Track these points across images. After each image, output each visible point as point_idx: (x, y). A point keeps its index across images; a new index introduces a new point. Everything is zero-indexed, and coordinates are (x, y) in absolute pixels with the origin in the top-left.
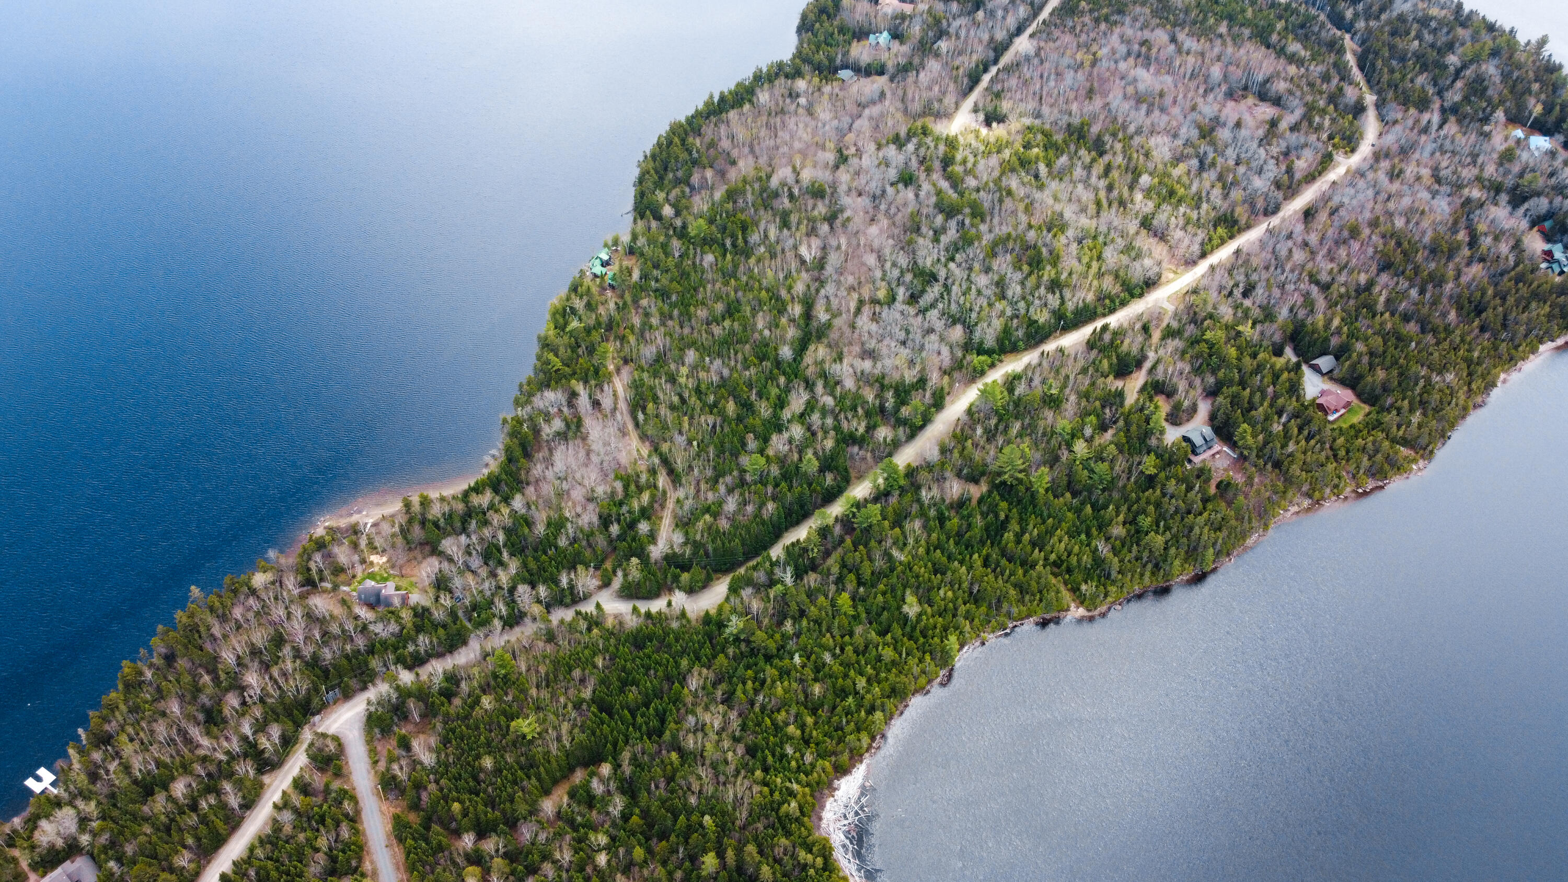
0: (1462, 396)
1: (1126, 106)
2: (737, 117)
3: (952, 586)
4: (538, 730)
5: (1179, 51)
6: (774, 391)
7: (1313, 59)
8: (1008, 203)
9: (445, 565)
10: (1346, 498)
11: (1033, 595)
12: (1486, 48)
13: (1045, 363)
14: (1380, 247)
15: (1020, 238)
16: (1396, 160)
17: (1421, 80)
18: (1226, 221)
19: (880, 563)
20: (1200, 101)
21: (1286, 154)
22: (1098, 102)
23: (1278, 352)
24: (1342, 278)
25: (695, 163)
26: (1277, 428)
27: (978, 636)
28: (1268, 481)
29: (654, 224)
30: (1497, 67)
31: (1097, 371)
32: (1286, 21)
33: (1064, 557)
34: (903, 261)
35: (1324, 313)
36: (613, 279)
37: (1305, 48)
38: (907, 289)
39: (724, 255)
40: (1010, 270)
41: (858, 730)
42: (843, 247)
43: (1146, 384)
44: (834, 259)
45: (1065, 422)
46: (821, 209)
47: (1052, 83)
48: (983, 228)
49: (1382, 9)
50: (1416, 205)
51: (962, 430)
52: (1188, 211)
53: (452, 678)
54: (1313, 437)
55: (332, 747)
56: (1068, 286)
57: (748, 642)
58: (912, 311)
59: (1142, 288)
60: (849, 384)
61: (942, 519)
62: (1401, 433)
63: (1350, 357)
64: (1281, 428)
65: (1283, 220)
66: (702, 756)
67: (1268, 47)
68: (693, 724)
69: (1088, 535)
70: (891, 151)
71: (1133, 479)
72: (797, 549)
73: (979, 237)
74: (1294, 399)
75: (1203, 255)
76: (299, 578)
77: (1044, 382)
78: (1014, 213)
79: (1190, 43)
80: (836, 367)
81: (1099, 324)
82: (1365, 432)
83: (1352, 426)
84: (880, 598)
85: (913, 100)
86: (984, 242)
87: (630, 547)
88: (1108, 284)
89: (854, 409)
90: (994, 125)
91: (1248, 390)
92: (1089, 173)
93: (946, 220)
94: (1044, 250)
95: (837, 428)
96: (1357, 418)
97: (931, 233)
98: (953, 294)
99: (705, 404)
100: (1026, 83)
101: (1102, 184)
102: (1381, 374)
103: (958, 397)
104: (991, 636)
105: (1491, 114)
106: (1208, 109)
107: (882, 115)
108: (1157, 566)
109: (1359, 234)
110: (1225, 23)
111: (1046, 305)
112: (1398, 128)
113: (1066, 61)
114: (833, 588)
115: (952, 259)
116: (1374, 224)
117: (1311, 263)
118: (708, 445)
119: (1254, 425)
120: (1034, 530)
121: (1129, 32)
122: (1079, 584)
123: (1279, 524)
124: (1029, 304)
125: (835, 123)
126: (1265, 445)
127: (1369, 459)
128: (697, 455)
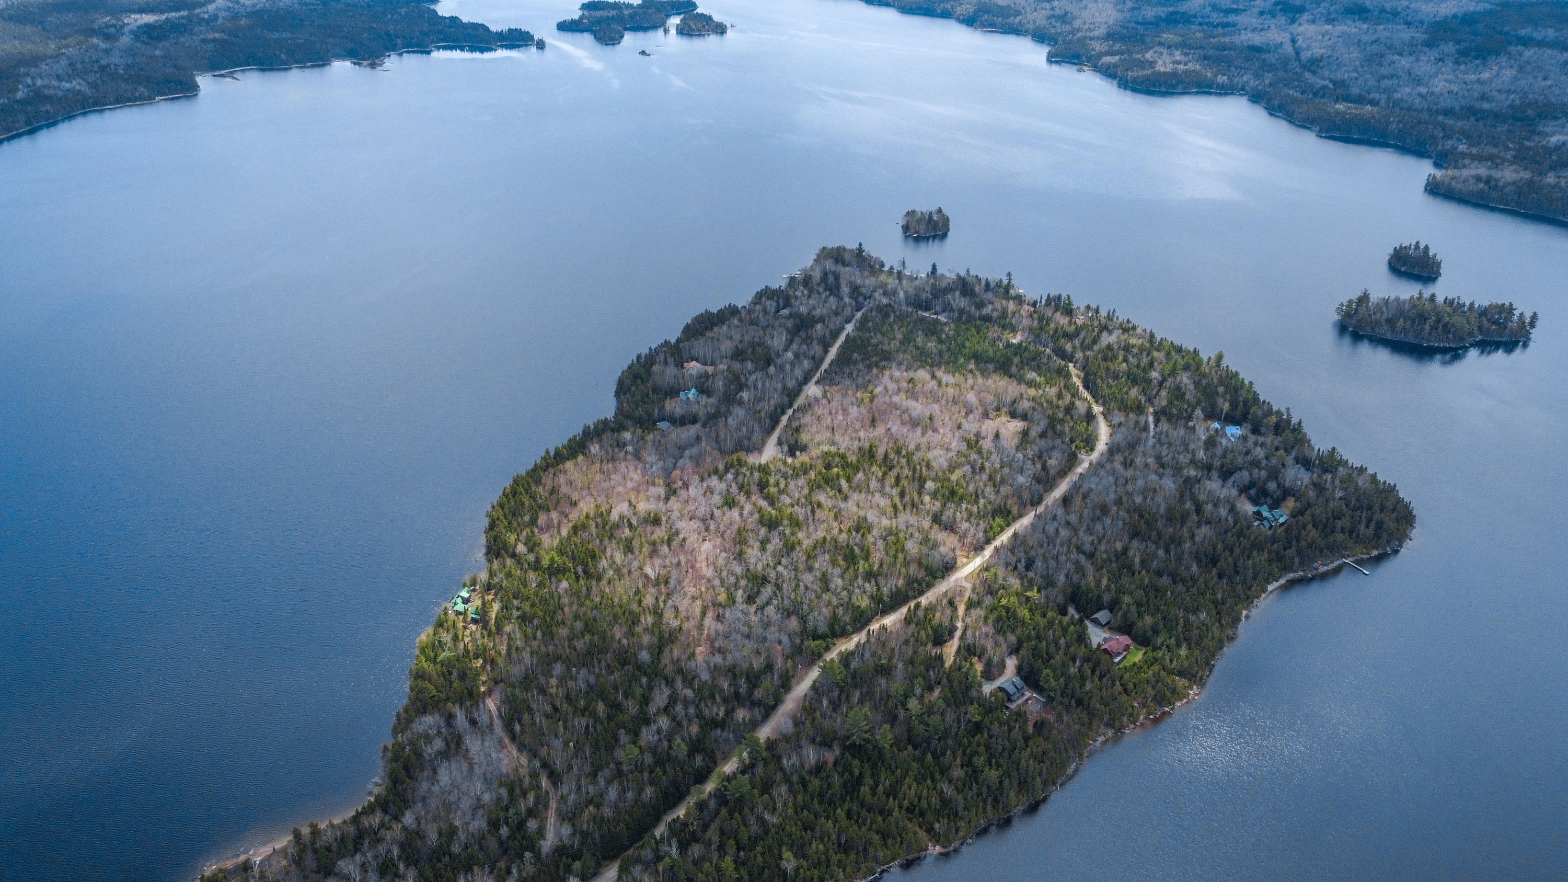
0: (1216, 631)
1: (904, 430)
2: (572, 467)
3: (822, 840)
5: (940, 385)
6: (639, 691)
7: (1047, 383)
8: (819, 514)
10: (1141, 725)
11: (894, 838)
12: (1179, 364)
13: (873, 640)
14: (1128, 520)
15: (835, 540)
16: (1127, 453)
17: (1134, 392)
18: (1001, 512)
19: (754, 829)
20: (963, 421)
21: (1040, 457)
22: (880, 430)
23: (1064, 612)
25: (540, 507)
26: (1073, 670)
28: (1074, 717)
29: (509, 561)
30: (1189, 378)
31: (917, 641)
32: (1021, 357)
34: (737, 569)
35: (1095, 577)
36: (476, 613)
37: (1039, 375)
38: (745, 592)
39: (577, 581)
40: (830, 567)
43: (959, 649)
44: (675, 573)
45: (897, 685)
46: (660, 533)
47: (840, 418)
48: (802, 535)
49: (1094, 342)
50: (1149, 485)
51: (811, 704)
52: (969, 506)
54: (1105, 676)
56: (881, 575)
58: (751, 609)
59: (943, 572)
60: (705, 676)
62: (1174, 663)
63: (1121, 608)
64: (1077, 671)
65: (1047, 506)
67: (1010, 377)
69: (933, 780)
70: (714, 481)
71: (963, 727)
72: (678, 824)
73: (800, 543)
74: (1083, 646)
75: (988, 541)
77: (873, 655)
78: (826, 521)
79: (947, 378)
80: (693, 663)
81: (912, 604)
82: (1145, 667)
83: (1134, 665)
84: (759, 858)
85: (725, 440)
88: (913, 569)
89: (713, 697)
90: (798, 453)
91: (1044, 643)
92: (883, 484)
93: (769, 532)
94: (855, 548)
95: (700, 716)
96: (1136, 658)
97: (758, 544)
98: (785, 591)
99: (576, 709)
100: (819, 419)
101: (895, 492)
102: (1148, 620)
103: (802, 679)
106: (971, 426)
107: (700, 454)
108: (996, 800)
109: (1109, 511)
110: (972, 361)
111: (865, 592)
112: (1123, 429)
113: (849, 399)
114: (715, 855)
115: (780, 563)
116: (1119, 502)
117: (1075, 538)
118: (584, 744)
119: (1054, 671)
120: (886, 781)
121: (897, 374)
122: (932, 824)
123: (1091, 754)
124: (851, 594)
125: (661, 464)
126: (1066, 686)
127: (1153, 688)
128: (575, 755)
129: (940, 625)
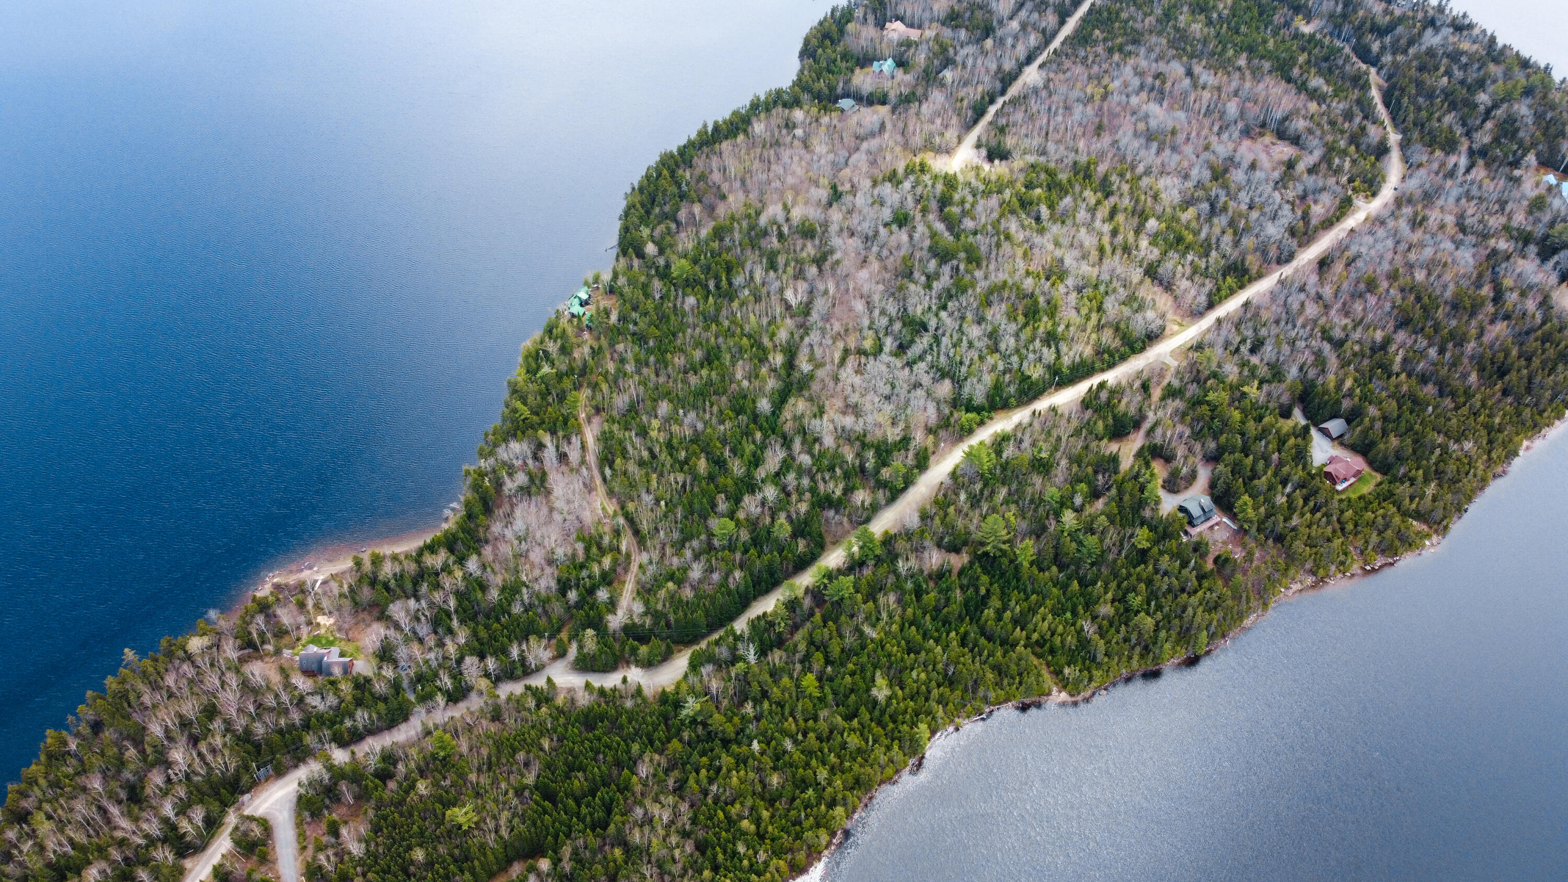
0: (1480, 465)
1: (1136, 144)
2: (730, 148)
3: (926, 667)
4: (475, 819)
5: (1195, 85)
6: (749, 448)
7: (1336, 96)
8: (1006, 248)
9: (391, 633)
10: (1353, 575)
11: (1013, 678)
12: (1519, 86)
13: (1036, 425)
15: (1017, 286)
16: (1419, 207)
17: (1448, 119)
18: (1236, 270)
19: (850, 640)
20: (1214, 139)
21: (1303, 198)
22: (1106, 140)
23: (1286, 413)
24: (1357, 335)
25: (682, 196)
26: (1281, 500)
27: (952, 721)
28: (1268, 558)
29: (636, 262)
30: (1530, 107)
31: (1091, 433)
32: (1309, 54)
33: (1048, 637)
34: (893, 308)
35: (1336, 374)
36: (591, 320)
37: (1328, 82)
38: (895, 340)
39: (707, 297)
40: (1004, 321)
41: (818, 825)
42: (831, 292)
43: (1142, 448)
44: (820, 305)
45: (1055, 489)
46: (811, 250)
47: (1060, 118)
48: (979, 274)
49: (1411, 43)
50: (1439, 256)
51: (945, 495)
52: (1196, 259)
53: (389, 758)
54: (1318, 510)
55: (257, 831)
56: (1065, 339)
57: (705, 725)
58: (899, 363)
59: (1143, 342)
60: (829, 441)
61: (919, 592)
62: (1414, 506)
63: (1362, 420)
64: (1284, 499)
65: (1296, 271)
66: (647, 852)
67: (1289, 81)
68: (640, 816)
69: (1075, 614)
70: (887, 189)
71: (1124, 553)
73: (973, 285)
74: (1300, 467)
75: (1211, 306)
76: (239, 642)
77: (1033, 444)
78: (1013, 257)
79: (1206, 77)
80: (816, 423)
81: (1095, 381)
82: (1375, 505)
83: (1362, 497)
84: (848, 679)
85: (914, 133)
87: (588, 615)
88: (1107, 337)
89: (831, 469)
90: (997, 162)
91: (1251, 457)
92: (1093, 216)
93: (940, 266)
94: (1041, 300)
95: (813, 490)
96: (1367, 488)
97: (923, 278)
98: (943, 346)
99: (676, 460)
100: (1032, 118)
101: (1107, 228)
102: (1394, 441)
103: (943, 456)
104: (966, 721)
105: (1522, 158)
106: (1222, 149)
107: (881, 149)
108: (1146, 648)
109: (1376, 287)
110: (1244, 55)
111: (1040, 359)
112: (1422, 172)
113: (1076, 94)
114: (798, 667)
115: (944, 307)
116: (1393, 276)
117: (1324, 318)
118: (675, 506)
119: (1257, 495)
120: (1016, 606)
121: (1144, 64)
122: (1062, 667)
123: (1282, 603)
124: (1023, 359)
125: (831, 157)
127: (1379, 534)
128: (665, 516)
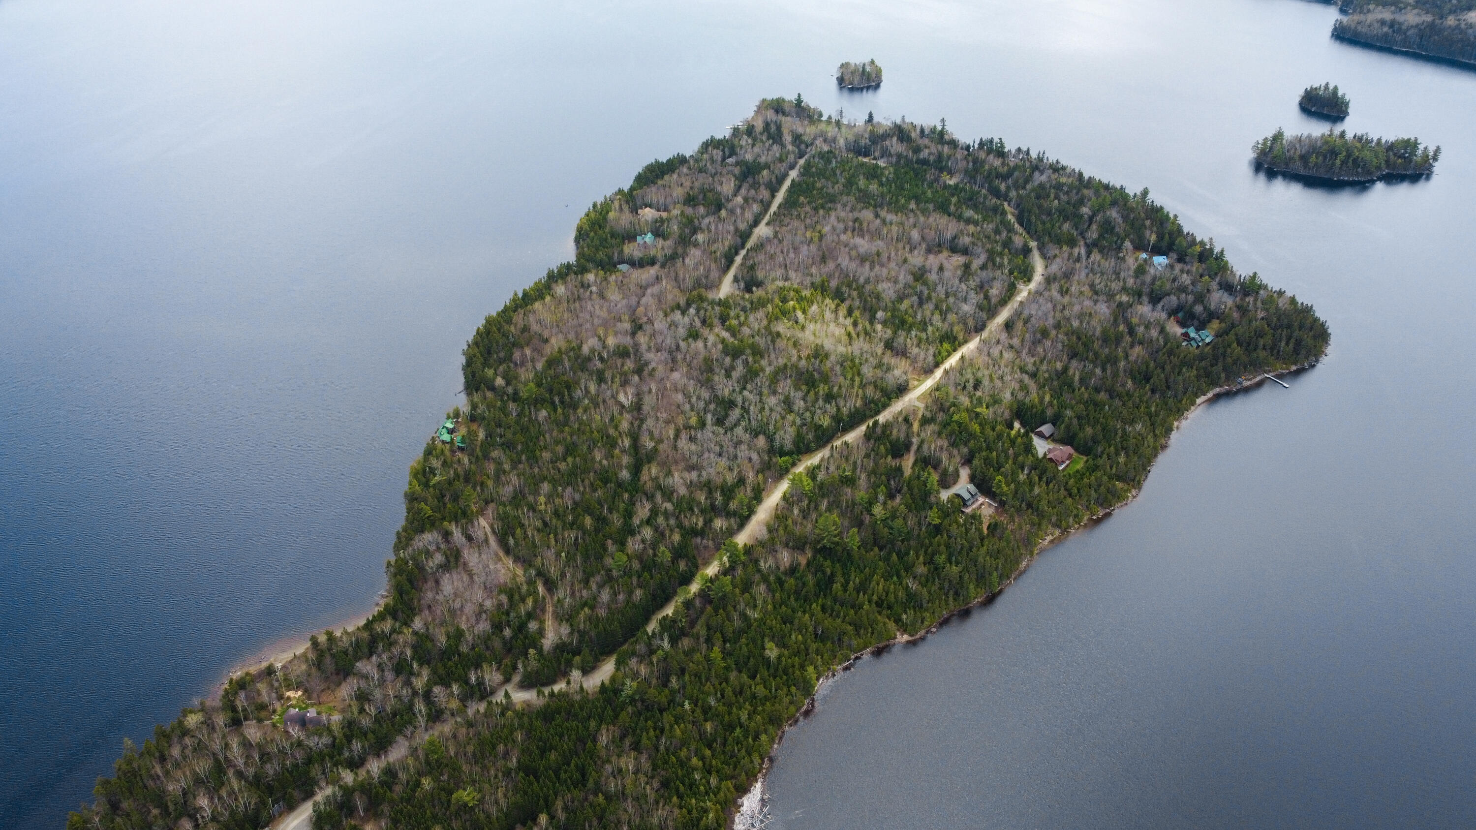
0: (1150, 440)
1: (853, 265)
2: (541, 306)
3: (801, 632)
4: (477, 797)
5: (884, 224)
6: (622, 506)
7: (984, 220)
8: (780, 343)
9: (364, 682)
10: (1085, 526)
11: (866, 629)
12: (1107, 201)
13: (835, 455)
14: (1066, 342)
15: (795, 367)
16: (1062, 282)
17: (1066, 226)
18: (948, 337)
19: (737, 623)
20: (909, 256)
21: (981, 287)
22: (831, 265)
23: (1011, 427)
25: (513, 344)
26: (1022, 477)
27: (829, 669)
28: (1025, 518)
29: (490, 394)
30: (1118, 212)
31: (877, 454)
32: (958, 197)
33: (884, 597)
34: (706, 394)
35: (1038, 394)
36: (462, 442)
37: (976, 213)
38: (714, 415)
39: (556, 410)
40: (792, 391)
41: (750, 755)
42: (654, 392)
43: (916, 461)
44: (648, 402)
45: (862, 493)
46: (629, 365)
47: (792, 255)
48: (764, 363)
49: (1027, 181)
50: (1085, 310)
51: (782, 512)
52: (919, 333)
53: (389, 772)
54: (1051, 481)
56: (840, 396)
57: (643, 701)
58: (722, 431)
59: (897, 393)
60: (683, 491)
61: (780, 582)
62: (1114, 470)
63: (1063, 421)
64: (1025, 477)
65: (991, 332)
66: (623, 794)
67: (949, 215)
68: (610, 770)
69: (899, 577)
70: (677, 316)
71: (924, 529)
72: (667, 621)
73: (763, 370)
74: (1030, 456)
75: (937, 365)
77: (838, 468)
78: (786, 349)
79: (890, 217)
80: (670, 480)
81: (871, 422)
82: (1088, 474)
83: (1077, 471)
84: (744, 649)
85: (684, 280)
86: (767, 372)
87: (524, 643)
88: (870, 391)
89: (691, 509)
90: (754, 289)
91: (994, 453)
92: (836, 315)
93: (733, 360)
94: (815, 374)
95: (680, 526)
96: (1079, 466)
97: (723, 371)
98: (751, 413)
99: (565, 523)
100: (772, 257)
101: (849, 321)
102: (1089, 431)
103: (772, 491)
104: (839, 667)
105: (1121, 245)
106: (916, 259)
107: (661, 292)
108: (957, 594)
109: (1048, 334)
110: (913, 202)
111: (825, 412)
112: (1057, 261)
113: (798, 239)
114: (704, 647)
115: (744, 388)
116: (1058, 326)
117: (1019, 360)
118: (575, 554)
119: (1006, 477)
120: (855, 579)
121: (843, 214)
122: (900, 615)
123: (1042, 551)
124: (813, 414)
125: (625, 302)
126: (1016, 493)
127: (1096, 491)
128: (567, 564)
129: (898, 440)
